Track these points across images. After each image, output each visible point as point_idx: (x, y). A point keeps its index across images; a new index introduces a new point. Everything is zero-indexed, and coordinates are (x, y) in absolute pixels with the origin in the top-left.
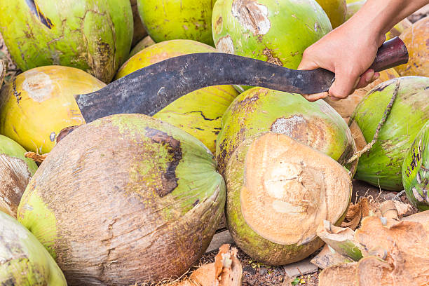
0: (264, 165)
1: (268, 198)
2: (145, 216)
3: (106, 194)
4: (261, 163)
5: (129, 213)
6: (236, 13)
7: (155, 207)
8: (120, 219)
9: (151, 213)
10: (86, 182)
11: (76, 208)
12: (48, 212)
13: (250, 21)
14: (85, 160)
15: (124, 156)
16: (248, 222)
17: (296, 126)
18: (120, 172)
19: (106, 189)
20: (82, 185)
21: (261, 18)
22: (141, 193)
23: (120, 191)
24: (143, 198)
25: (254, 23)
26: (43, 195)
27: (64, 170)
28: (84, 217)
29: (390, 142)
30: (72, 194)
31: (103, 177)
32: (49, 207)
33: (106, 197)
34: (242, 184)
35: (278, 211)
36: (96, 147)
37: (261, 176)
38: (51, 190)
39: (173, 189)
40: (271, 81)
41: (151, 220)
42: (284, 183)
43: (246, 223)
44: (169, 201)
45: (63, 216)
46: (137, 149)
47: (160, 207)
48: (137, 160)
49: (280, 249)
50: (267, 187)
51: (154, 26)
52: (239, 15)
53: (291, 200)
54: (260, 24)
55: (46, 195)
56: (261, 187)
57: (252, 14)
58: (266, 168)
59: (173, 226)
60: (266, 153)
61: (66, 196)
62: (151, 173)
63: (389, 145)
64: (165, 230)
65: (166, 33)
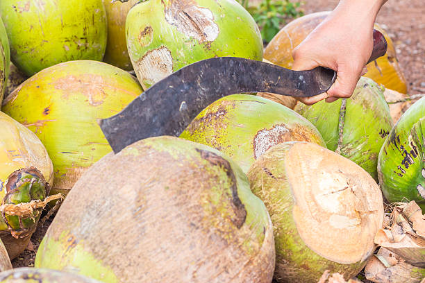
0: (307, 178)
1: (323, 215)
2: (229, 254)
3: (182, 235)
4: (303, 177)
5: (213, 253)
6: (171, 20)
7: (237, 241)
8: (204, 263)
9: (235, 249)
10: (154, 224)
11: (145, 258)
12: (104, 271)
13: (192, 28)
14: (146, 197)
15: (192, 186)
16: (309, 245)
17: (280, 137)
18: (192, 205)
19: (180, 229)
20: (148, 229)
21: (206, 23)
22: (220, 227)
23: (197, 228)
24: (223, 232)
25: (198, 29)
26: (93, 250)
27: (118, 213)
28: (159, 267)
29: (350, 146)
30: (137, 243)
31: (174, 215)
32: (106, 264)
33: (183, 239)
34: (291, 203)
35: (336, 227)
36: (154, 180)
37: (308, 191)
38: (105, 241)
39: (245, 217)
40: (278, 86)
41: (236, 258)
42: (337, 195)
43: (306, 246)
44: (246, 232)
45: (127, 272)
46: (202, 175)
47: (241, 240)
48: (205, 187)
49: (345, 270)
50: (319, 202)
51: (26, 49)
52: (176, 22)
53: (347, 213)
54: (206, 29)
55: (97, 249)
56: (313, 203)
57: (194, 19)
58: (310, 182)
59: (257, 261)
60: (303, 165)
61: (129, 246)
62: (221, 201)
63: (349, 149)
64: (252, 267)
65: (43, 57)
